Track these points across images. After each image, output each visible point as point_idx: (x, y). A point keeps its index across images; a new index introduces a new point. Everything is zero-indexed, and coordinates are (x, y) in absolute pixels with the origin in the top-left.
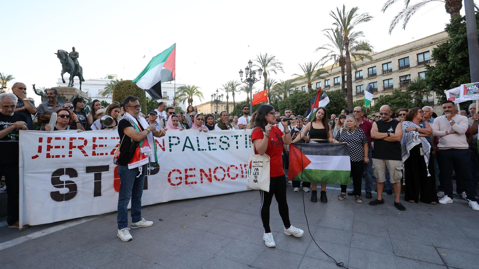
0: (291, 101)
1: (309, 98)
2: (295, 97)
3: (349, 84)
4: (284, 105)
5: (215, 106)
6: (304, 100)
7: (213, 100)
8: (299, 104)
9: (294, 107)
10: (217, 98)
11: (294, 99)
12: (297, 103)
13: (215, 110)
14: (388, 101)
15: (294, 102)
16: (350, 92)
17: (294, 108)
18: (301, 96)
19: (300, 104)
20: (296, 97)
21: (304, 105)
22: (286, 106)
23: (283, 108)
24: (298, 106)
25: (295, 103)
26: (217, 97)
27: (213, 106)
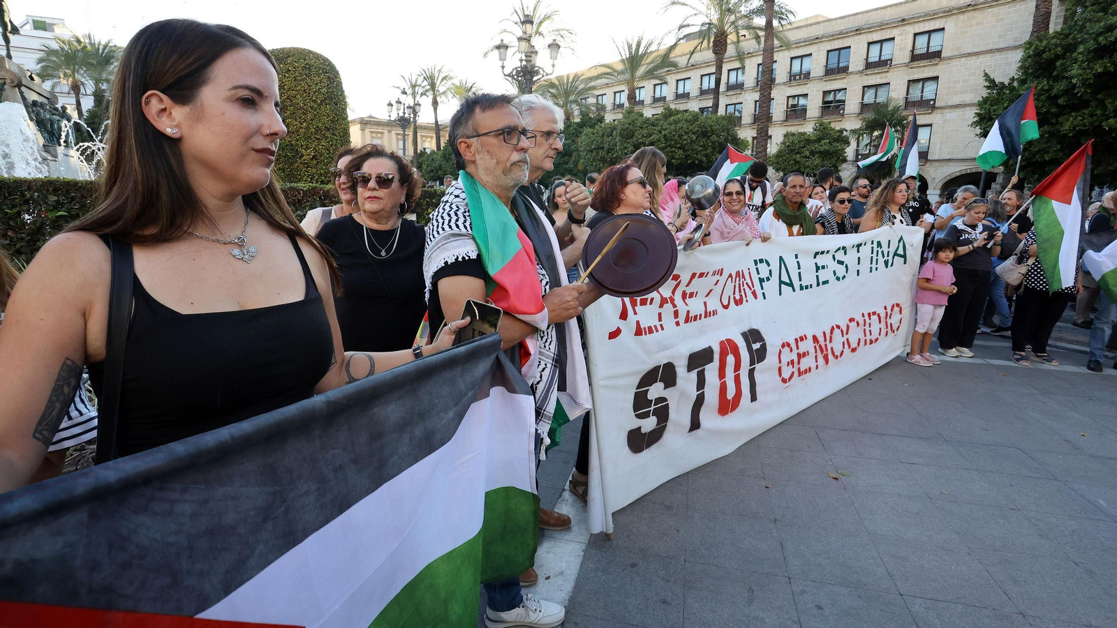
1: (666, 129)
2: (630, 124)
3: (764, 103)
5: (397, 134)
6: (654, 134)
7: (394, 117)
8: (640, 140)
10: (404, 113)
11: (628, 128)
12: (634, 139)
13: (398, 143)
14: (803, 147)
16: (764, 122)
17: (626, 151)
18: (645, 123)
20: (633, 123)
22: (602, 143)
23: (595, 148)
25: (628, 139)
26: (404, 110)
27: (394, 132)
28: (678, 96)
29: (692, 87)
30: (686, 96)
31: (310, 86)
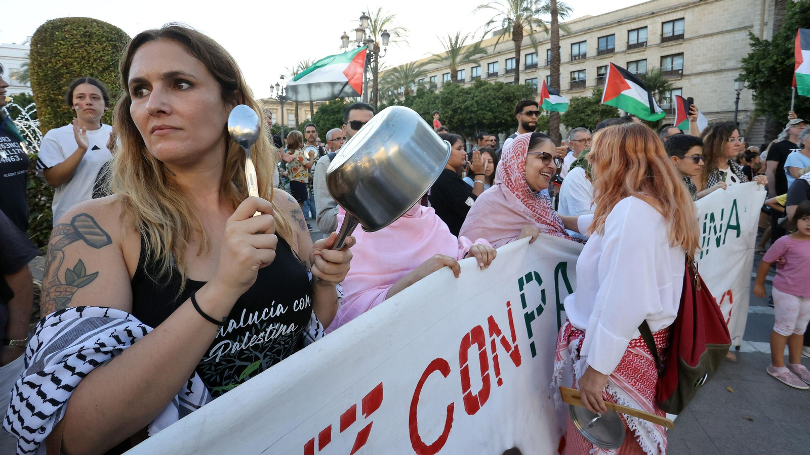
0: (442, 100)
1: (477, 97)
2: (449, 93)
4: (424, 108)
6: (468, 100)
7: (274, 96)
8: (457, 106)
9: (446, 112)
10: (282, 93)
11: (447, 97)
12: (453, 105)
15: (447, 102)
17: (446, 115)
18: (461, 92)
19: (459, 107)
20: (451, 93)
21: (467, 108)
22: (428, 109)
24: (455, 111)
26: (283, 90)
28: (489, 75)
29: (499, 68)
30: (495, 74)
31: (89, 53)
